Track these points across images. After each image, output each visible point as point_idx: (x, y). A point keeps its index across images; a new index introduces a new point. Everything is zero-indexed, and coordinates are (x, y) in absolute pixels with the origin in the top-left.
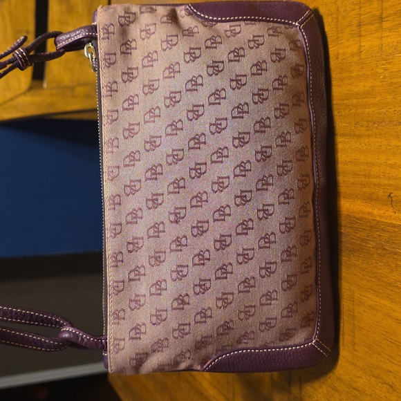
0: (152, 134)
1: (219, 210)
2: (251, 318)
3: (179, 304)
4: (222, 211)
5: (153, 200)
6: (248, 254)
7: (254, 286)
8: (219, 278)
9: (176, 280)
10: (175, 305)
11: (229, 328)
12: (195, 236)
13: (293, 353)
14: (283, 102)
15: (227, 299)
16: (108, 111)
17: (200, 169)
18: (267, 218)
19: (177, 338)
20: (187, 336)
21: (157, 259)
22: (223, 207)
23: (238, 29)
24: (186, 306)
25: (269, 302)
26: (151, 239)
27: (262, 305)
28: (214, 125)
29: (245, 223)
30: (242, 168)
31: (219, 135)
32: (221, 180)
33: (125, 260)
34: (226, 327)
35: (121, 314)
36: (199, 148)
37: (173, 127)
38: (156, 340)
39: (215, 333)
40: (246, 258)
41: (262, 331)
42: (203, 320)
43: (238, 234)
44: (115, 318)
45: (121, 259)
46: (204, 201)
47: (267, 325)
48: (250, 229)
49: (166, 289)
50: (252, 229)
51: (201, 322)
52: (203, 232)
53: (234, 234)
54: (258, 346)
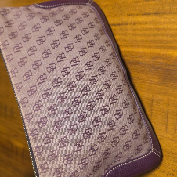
0: (35, 60)
1: (84, 89)
2: (118, 144)
3: (78, 148)
4: (85, 89)
5: (46, 94)
6: (106, 109)
7: (115, 125)
8: (95, 126)
9: (72, 134)
10: (76, 149)
11: (108, 154)
12: (75, 106)
13: (144, 159)
14: (96, 33)
15: (103, 136)
16: (7, 56)
17: (67, 71)
18: (109, 88)
19: (82, 169)
20: (88, 165)
21: (58, 126)
22: (85, 87)
23: (62, 9)
24: (82, 148)
25: (124, 132)
26: (51, 116)
27: (121, 135)
28: (67, 48)
29: (99, 92)
30: (88, 65)
31: (71, 52)
32: (80, 74)
33: (39, 133)
34: (107, 154)
35: (46, 166)
36: (63, 60)
37: (46, 54)
38: (70, 174)
39: (102, 158)
40: (106, 111)
41: (125, 151)
42: (94, 153)
43: (97, 99)
44: (42, 170)
45: (37, 133)
46: (74, 86)
47: (127, 146)
48: (102, 95)
49: (68, 142)
50: (104, 94)
51: (93, 155)
52: (79, 103)
53: (95, 100)
54: (125, 161)
